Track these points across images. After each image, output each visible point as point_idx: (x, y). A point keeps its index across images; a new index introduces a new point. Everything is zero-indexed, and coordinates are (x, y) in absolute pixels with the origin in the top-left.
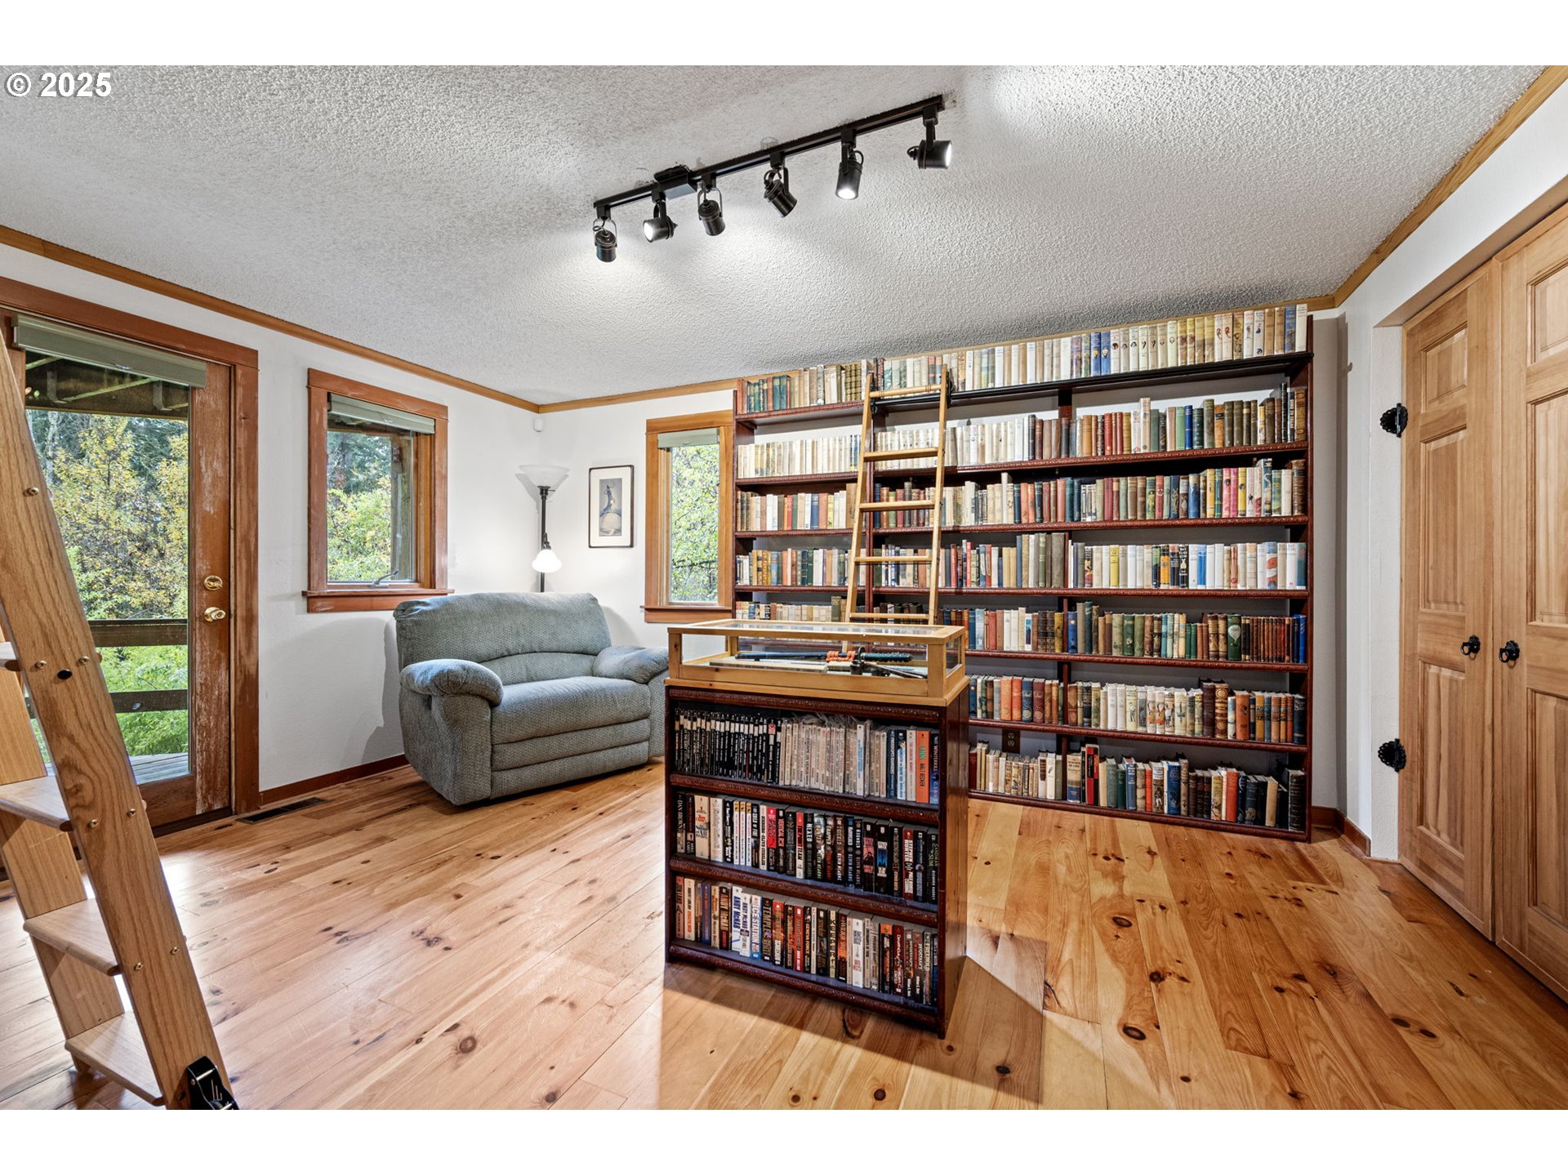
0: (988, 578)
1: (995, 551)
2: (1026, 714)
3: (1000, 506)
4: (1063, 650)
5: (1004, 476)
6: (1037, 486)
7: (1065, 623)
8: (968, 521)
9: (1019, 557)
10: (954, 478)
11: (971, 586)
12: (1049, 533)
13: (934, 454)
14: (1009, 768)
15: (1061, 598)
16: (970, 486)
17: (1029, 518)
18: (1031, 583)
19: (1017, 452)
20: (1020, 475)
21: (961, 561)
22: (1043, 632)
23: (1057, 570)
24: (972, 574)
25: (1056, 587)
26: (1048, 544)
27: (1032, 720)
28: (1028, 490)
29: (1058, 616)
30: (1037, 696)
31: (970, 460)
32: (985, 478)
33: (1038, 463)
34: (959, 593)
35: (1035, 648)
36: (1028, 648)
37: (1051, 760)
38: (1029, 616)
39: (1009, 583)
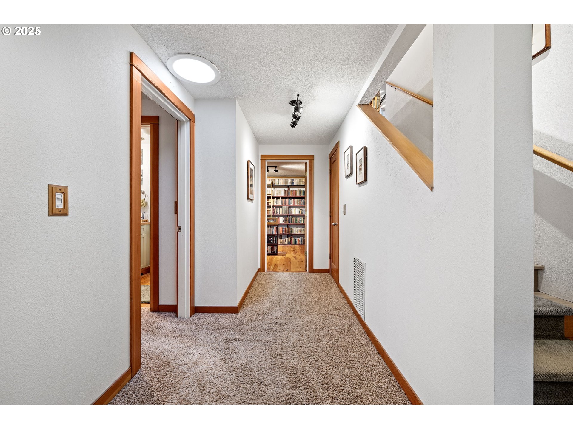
0: (278, 213)
1: (279, 209)
2: (283, 232)
3: (280, 202)
4: (288, 223)
5: (280, 198)
6: (285, 199)
7: (288, 219)
8: (275, 204)
9: (282, 210)
10: (273, 198)
11: (275, 214)
12: (286, 206)
13: (271, 195)
14: (281, 240)
15: (288, 215)
16: (275, 199)
17: (284, 204)
18: (284, 213)
19: (282, 194)
20: (282, 198)
21: (274, 210)
22: (285, 220)
23: (287, 211)
24: (276, 212)
25: (287, 214)
26: (286, 208)
27: (284, 233)
28: (283, 200)
29: (287, 218)
30: (285, 230)
31: (275, 195)
32: (278, 198)
33: (285, 196)
34: (274, 215)
35: (284, 223)
36: (283, 223)
37: (286, 239)
38: (284, 218)
39: (281, 213)
